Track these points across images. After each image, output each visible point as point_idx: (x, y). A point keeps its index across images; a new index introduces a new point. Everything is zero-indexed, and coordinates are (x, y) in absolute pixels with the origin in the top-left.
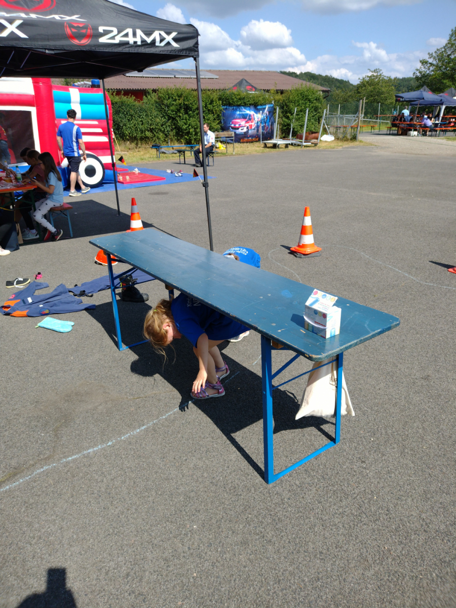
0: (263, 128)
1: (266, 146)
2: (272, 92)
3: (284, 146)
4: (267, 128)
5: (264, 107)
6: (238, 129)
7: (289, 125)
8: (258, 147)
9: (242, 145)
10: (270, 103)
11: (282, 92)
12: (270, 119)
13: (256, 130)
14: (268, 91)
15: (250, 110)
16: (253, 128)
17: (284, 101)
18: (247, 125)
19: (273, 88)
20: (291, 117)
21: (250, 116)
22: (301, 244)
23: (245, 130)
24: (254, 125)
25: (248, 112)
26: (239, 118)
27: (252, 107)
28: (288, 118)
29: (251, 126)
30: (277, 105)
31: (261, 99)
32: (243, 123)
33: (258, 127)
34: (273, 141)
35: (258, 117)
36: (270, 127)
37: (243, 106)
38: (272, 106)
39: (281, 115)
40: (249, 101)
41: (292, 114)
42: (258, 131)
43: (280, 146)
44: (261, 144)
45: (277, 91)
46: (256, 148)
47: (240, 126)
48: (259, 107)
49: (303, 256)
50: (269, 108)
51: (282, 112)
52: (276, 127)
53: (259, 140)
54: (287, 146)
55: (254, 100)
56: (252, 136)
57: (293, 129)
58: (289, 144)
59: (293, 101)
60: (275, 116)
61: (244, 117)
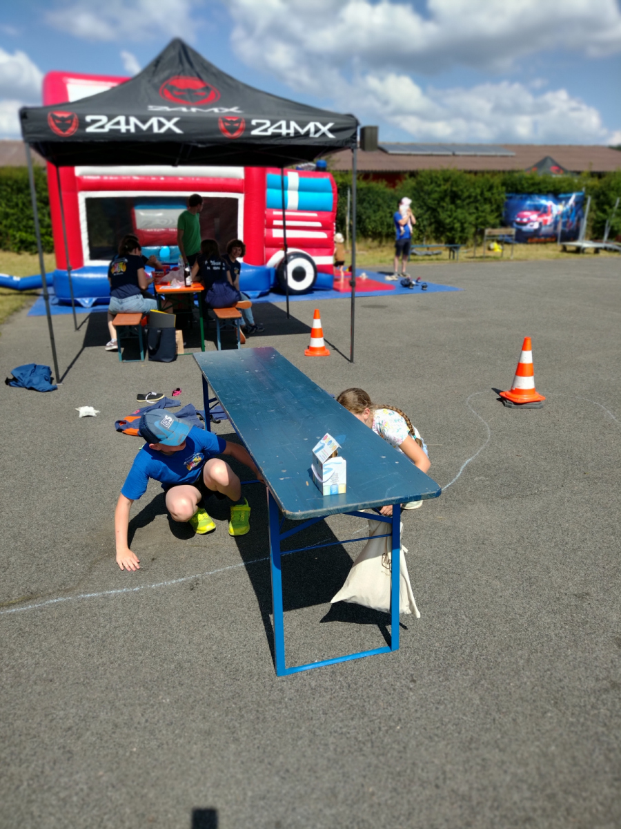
0: (564, 224)
1: (564, 250)
2: (584, 175)
3: (592, 251)
4: (571, 224)
5: (568, 195)
6: (525, 224)
7: (604, 221)
8: (554, 250)
9: (529, 246)
10: (579, 190)
11: (600, 175)
12: (576, 212)
13: (552, 228)
14: (579, 173)
15: (547, 199)
16: (549, 223)
17: (601, 188)
18: (541, 219)
19: (586, 169)
20: (609, 211)
21: (546, 207)
22: (514, 389)
23: (536, 226)
24: (549, 219)
25: (543, 202)
26: (529, 210)
27: (550, 196)
28: (604, 211)
29: (546, 221)
30: (590, 194)
31: (564, 184)
32: (534, 217)
33: (556, 223)
34: (578, 243)
35: (557, 209)
36: (575, 223)
37: (537, 194)
38: (581, 194)
39: (595, 207)
40: (546, 187)
41: (611, 206)
42: (555, 228)
43: (586, 251)
44: (558, 246)
45: (593, 174)
46: (550, 251)
47: (529, 221)
48: (562, 196)
50: (577, 197)
51: (597, 204)
52: (584, 223)
53: (556, 241)
54: (597, 251)
55: (554, 186)
56: (546, 236)
57: (612, 227)
58: (601, 248)
59: (615, 189)
60: (585, 209)
61: (538, 209)
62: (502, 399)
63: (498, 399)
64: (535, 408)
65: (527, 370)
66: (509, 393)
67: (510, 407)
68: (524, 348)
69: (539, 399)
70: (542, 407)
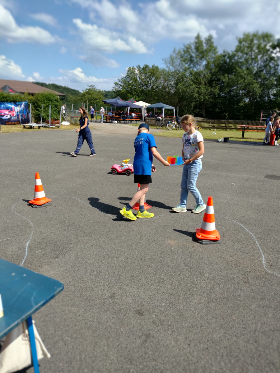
0: (22, 116)
1: (24, 127)
2: (26, 94)
3: (37, 128)
4: (25, 116)
5: (21, 103)
6: (3, 116)
7: (39, 115)
8: (19, 127)
9: (7, 126)
10: (25, 101)
11: (33, 95)
12: (26, 111)
13: (17, 117)
14: (23, 93)
15: (11, 104)
16: (14, 115)
17: (34, 100)
18: (10, 114)
19: (26, 92)
20: (40, 110)
21: (11, 108)
22: (36, 198)
23: (9, 117)
24: (15, 114)
25: (10, 105)
26: (4, 110)
27: (12, 103)
28: (38, 110)
29: (13, 114)
30: (30, 103)
31: (18, 98)
32: (7, 112)
33: (18, 115)
34: (30, 124)
35: (17, 109)
36: (26, 115)
37: (6, 102)
38: (26, 102)
39: (34, 108)
40: (10, 99)
41: (41, 108)
42: (18, 117)
43: (34, 127)
44: (21, 126)
45: (29, 94)
46: (18, 128)
47: (5, 114)
48: (18, 103)
49: (37, 207)
50: (25, 104)
51: (34, 107)
52: (31, 116)
53: (20, 123)
54: (39, 127)
55: (13, 99)
56: (14, 121)
57: (43, 117)
58: (41, 126)
59: (41, 101)
60: (29, 109)
61: (7, 109)
62: (30, 205)
63: (28, 205)
64: (48, 206)
65: (40, 188)
66: (33, 201)
67: (36, 208)
68: (36, 178)
69: (48, 201)
70: (51, 204)
